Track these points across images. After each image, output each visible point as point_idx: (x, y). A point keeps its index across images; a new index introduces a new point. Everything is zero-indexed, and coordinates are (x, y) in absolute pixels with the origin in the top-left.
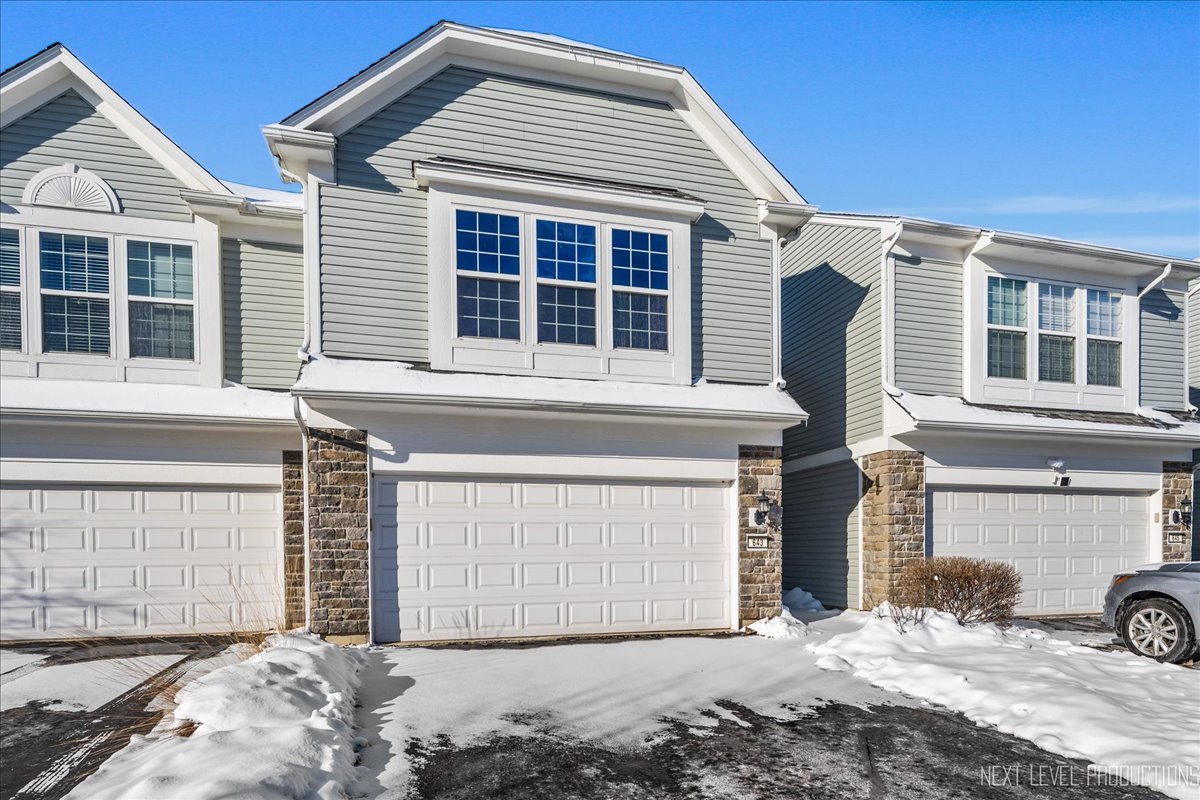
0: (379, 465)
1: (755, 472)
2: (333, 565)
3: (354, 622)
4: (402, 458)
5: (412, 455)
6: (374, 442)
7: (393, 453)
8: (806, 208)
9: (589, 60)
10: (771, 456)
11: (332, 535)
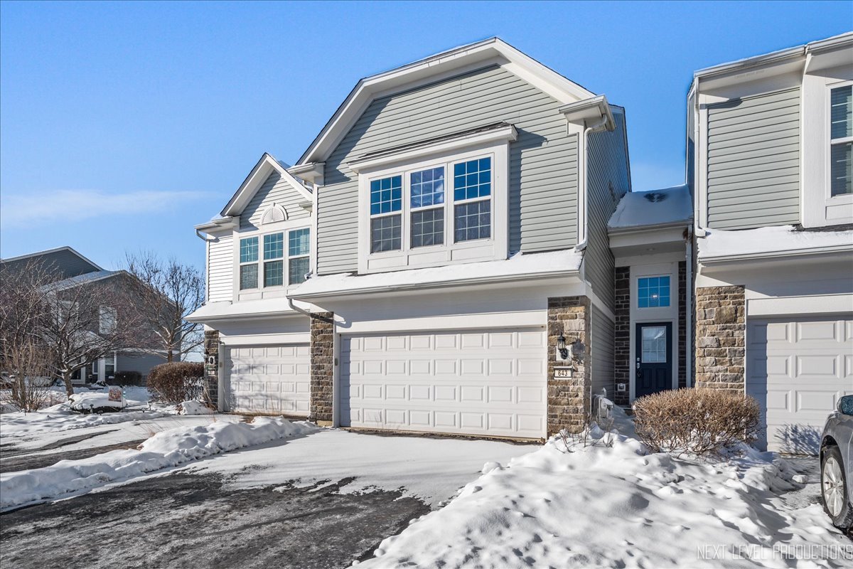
0: (339, 330)
1: (561, 318)
2: (319, 384)
3: (327, 414)
4: (348, 325)
5: (353, 323)
6: (337, 318)
7: (345, 323)
8: (596, 99)
9: (437, 63)
10: (575, 304)
11: (319, 368)
